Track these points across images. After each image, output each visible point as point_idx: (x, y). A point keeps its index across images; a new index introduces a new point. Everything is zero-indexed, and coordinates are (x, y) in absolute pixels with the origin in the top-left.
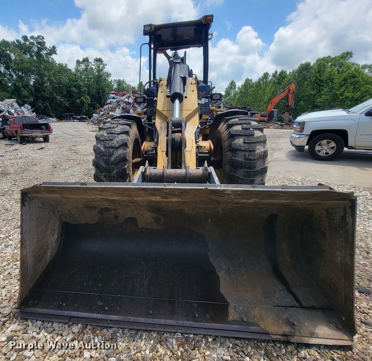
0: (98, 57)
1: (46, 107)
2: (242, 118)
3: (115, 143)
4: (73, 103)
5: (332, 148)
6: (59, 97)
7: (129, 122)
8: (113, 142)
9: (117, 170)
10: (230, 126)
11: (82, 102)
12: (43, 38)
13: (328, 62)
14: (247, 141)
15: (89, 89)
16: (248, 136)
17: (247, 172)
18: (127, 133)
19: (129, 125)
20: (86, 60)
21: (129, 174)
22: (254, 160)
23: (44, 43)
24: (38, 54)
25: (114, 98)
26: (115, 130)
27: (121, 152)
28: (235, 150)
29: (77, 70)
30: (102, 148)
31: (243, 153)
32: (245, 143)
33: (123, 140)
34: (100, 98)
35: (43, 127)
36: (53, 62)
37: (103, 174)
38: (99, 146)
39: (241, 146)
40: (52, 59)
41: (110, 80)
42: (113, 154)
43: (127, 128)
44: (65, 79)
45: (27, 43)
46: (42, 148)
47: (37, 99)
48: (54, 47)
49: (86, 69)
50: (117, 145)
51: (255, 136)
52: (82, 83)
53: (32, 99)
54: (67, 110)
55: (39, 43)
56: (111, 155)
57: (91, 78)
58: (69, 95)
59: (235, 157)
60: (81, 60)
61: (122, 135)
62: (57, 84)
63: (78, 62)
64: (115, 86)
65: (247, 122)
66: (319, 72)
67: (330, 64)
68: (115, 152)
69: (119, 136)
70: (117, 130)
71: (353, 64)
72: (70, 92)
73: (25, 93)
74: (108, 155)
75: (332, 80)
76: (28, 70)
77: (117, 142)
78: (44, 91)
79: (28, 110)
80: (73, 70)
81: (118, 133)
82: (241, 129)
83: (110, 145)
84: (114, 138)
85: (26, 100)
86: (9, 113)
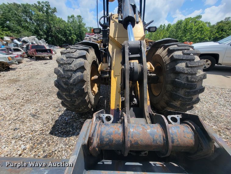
0: (79, 15)
1: (53, 41)
2: (180, 45)
3: (73, 66)
4: (67, 39)
5: (208, 64)
6: (60, 36)
7: (86, 48)
8: (71, 66)
9: (76, 90)
10: (170, 52)
11: (72, 39)
12: (49, 3)
13: (190, 20)
14: (189, 65)
15: (75, 31)
16: (190, 60)
17: (188, 92)
18: (84, 57)
19: (87, 50)
20: (73, 16)
21: (87, 92)
22: (196, 81)
23: (50, 5)
24: (47, 12)
25: (88, 36)
27: (79, 74)
28: (178, 73)
29: (68, 22)
30: (62, 71)
31: (185, 76)
32: (187, 66)
33: (80, 64)
34: (81, 36)
35: (48, 51)
36: (55, 16)
37: (64, 93)
38: (59, 69)
39: (184, 70)
40: (55, 15)
41: (85, 27)
42: (71, 77)
43: (85, 53)
44: (62, 26)
45: (40, 5)
46: (46, 63)
47: (48, 36)
48: (55, 8)
49: (73, 21)
50: (75, 69)
51: (195, 61)
52: (71, 28)
53: (45, 36)
54: (65, 42)
55: (46, 5)
56: (70, 78)
57: (76, 26)
58: (65, 35)
59: (178, 79)
61: (80, 59)
62: (59, 29)
63: (69, 17)
64: (89, 30)
65: (186, 48)
66: (186, 25)
67: (191, 21)
68: (73, 74)
69: (77, 60)
70: (75, 54)
71: (201, 22)
72: (65, 33)
73: (41, 33)
74: (67, 78)
75: (192, 29)
76: (42, 20)
77: (75, 66)
78: (52, 32)
79: (44, 42)
80: (67, 22)
81: (77, 57)
82: (182, 54)
83: (69, 68)
84: (73, 62)
85: (42, 37)
86: (32, 43)
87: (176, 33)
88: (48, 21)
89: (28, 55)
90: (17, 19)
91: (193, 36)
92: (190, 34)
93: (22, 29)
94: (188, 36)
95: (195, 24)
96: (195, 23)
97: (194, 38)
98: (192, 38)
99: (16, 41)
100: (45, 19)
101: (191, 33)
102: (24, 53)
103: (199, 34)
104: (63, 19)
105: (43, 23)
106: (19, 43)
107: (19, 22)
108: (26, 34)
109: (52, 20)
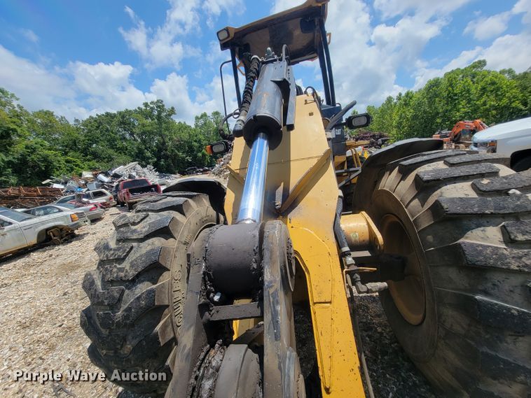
0: (215, 111)
1: (168, 165)
3: (128, 267)
4: (195, 157)
6: (181, 154)
8: (122, 265)
12: (162, 101)
13: (458, 75)
16: (515, 216)
20: (204, 115)
21: (174, 339)
23: (163, 106)
24: (159, 117)
26: (135, 231)
27: (143, 288)
28: (479, 270)
29: (197, 126)
31: (516, 281)
35: (153, 189)
36: (173, 122)
38: (95, 276)
40: (172, 119)
43: (166, 219)
44: (185, 136)
45: (148, 109)
47: (159, 159)
48: (173, 108)
49: (205, 124)
50: (132, 274)
52: (201, 137)
53: (155, 160)
55: (158, 107)
56: (115, 304)
57: (211, 131)
58: (191, 150)
60: (199, 116)
62: (179, 141)
63: (197, 118)
66: (451, 85)
68: (127, 292)
69: (142, 244)
70: (139, 230)
71: (489, 72)
72: (191, 147)
73: (148, 154)
74: (108, 305)
75: (468, 91)
76: (151, 133)
77: (132, 265)
78: (166, 150)
79: (151, 170)
80: (193, 126)
81: (142, 236)
82: (473, 194)
83: (115, 275)
84: (129, 252)
85: (150, 161)
86: (130, 177)
87: (430, 107)
88: (161, 131)
89: (117, 201)
90: (109, 137)
91: (475, 104)
92: (469, 103)
93: (116, 154)
94: (463, 108)
95: (475, 80)
96: (474, 77)
97: (482, 108)
98: (475, 110)
99: (102, 177)
100: (156, 129)
101: (469, 101)
102: (111, 199)
103: (492, 97)
104: (188, 124)
105: (152, 136)
106: (106, 179)
107: (112, 143)
108: (121, 161)
109: (167, 129)
